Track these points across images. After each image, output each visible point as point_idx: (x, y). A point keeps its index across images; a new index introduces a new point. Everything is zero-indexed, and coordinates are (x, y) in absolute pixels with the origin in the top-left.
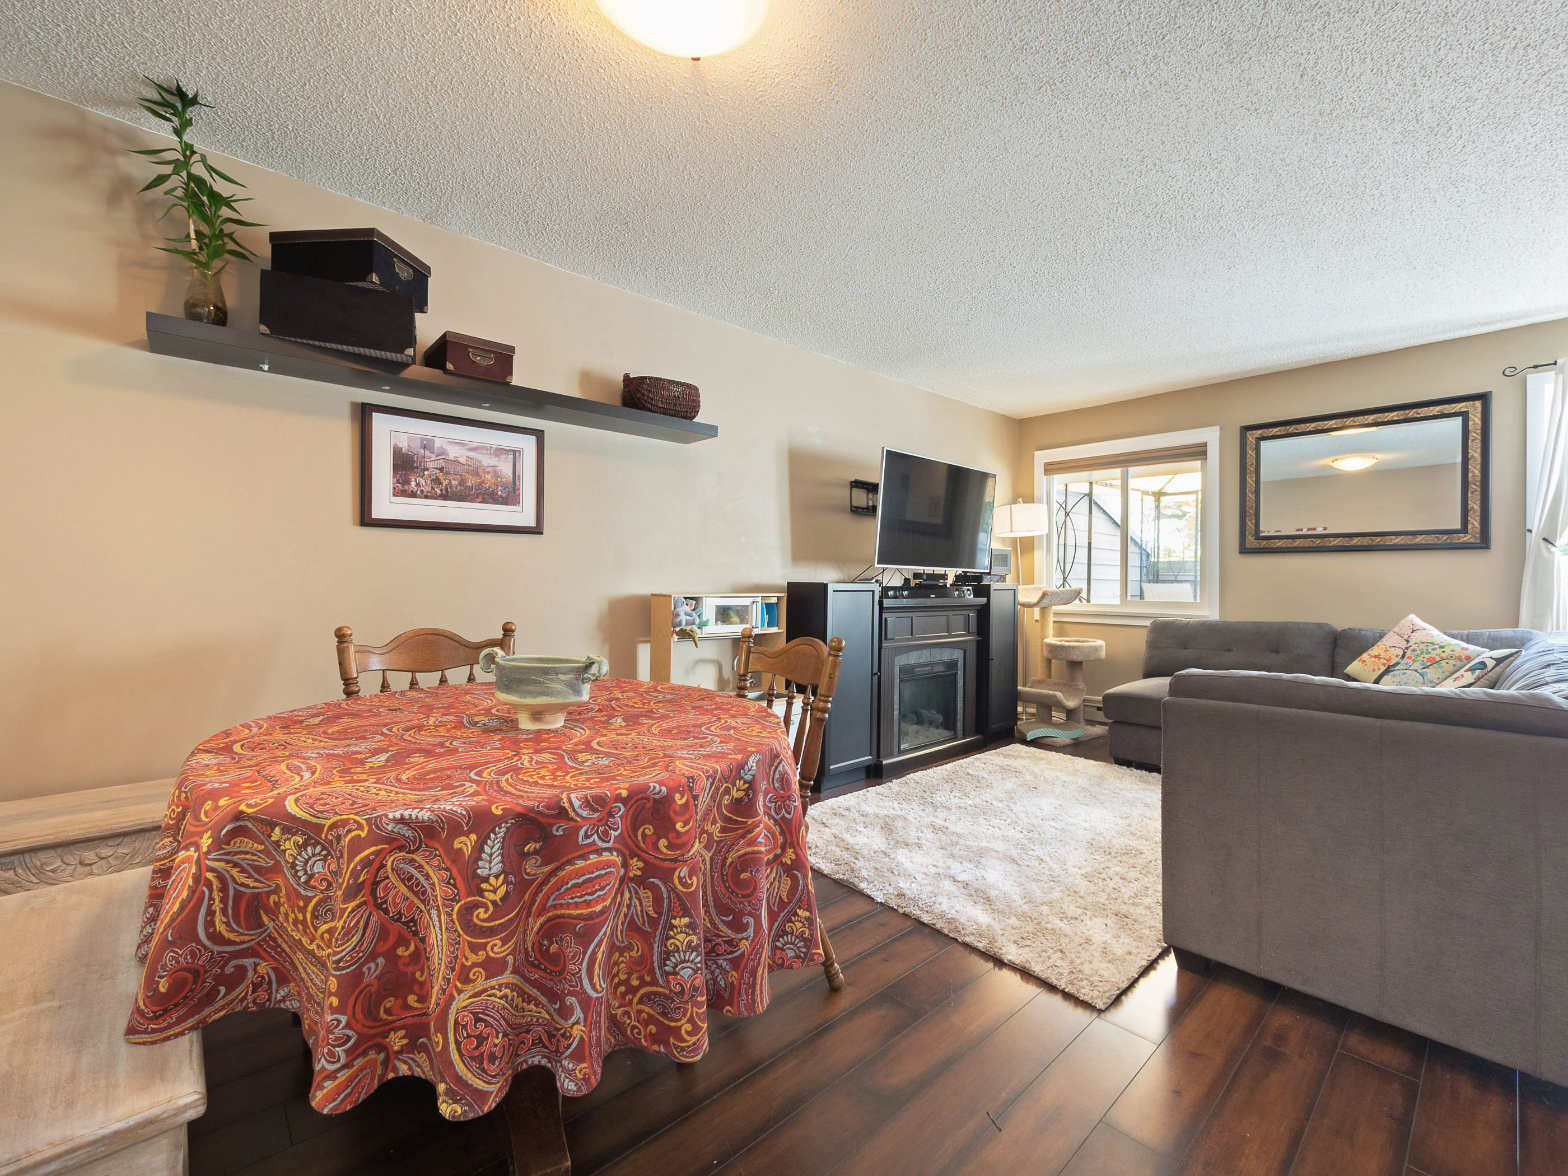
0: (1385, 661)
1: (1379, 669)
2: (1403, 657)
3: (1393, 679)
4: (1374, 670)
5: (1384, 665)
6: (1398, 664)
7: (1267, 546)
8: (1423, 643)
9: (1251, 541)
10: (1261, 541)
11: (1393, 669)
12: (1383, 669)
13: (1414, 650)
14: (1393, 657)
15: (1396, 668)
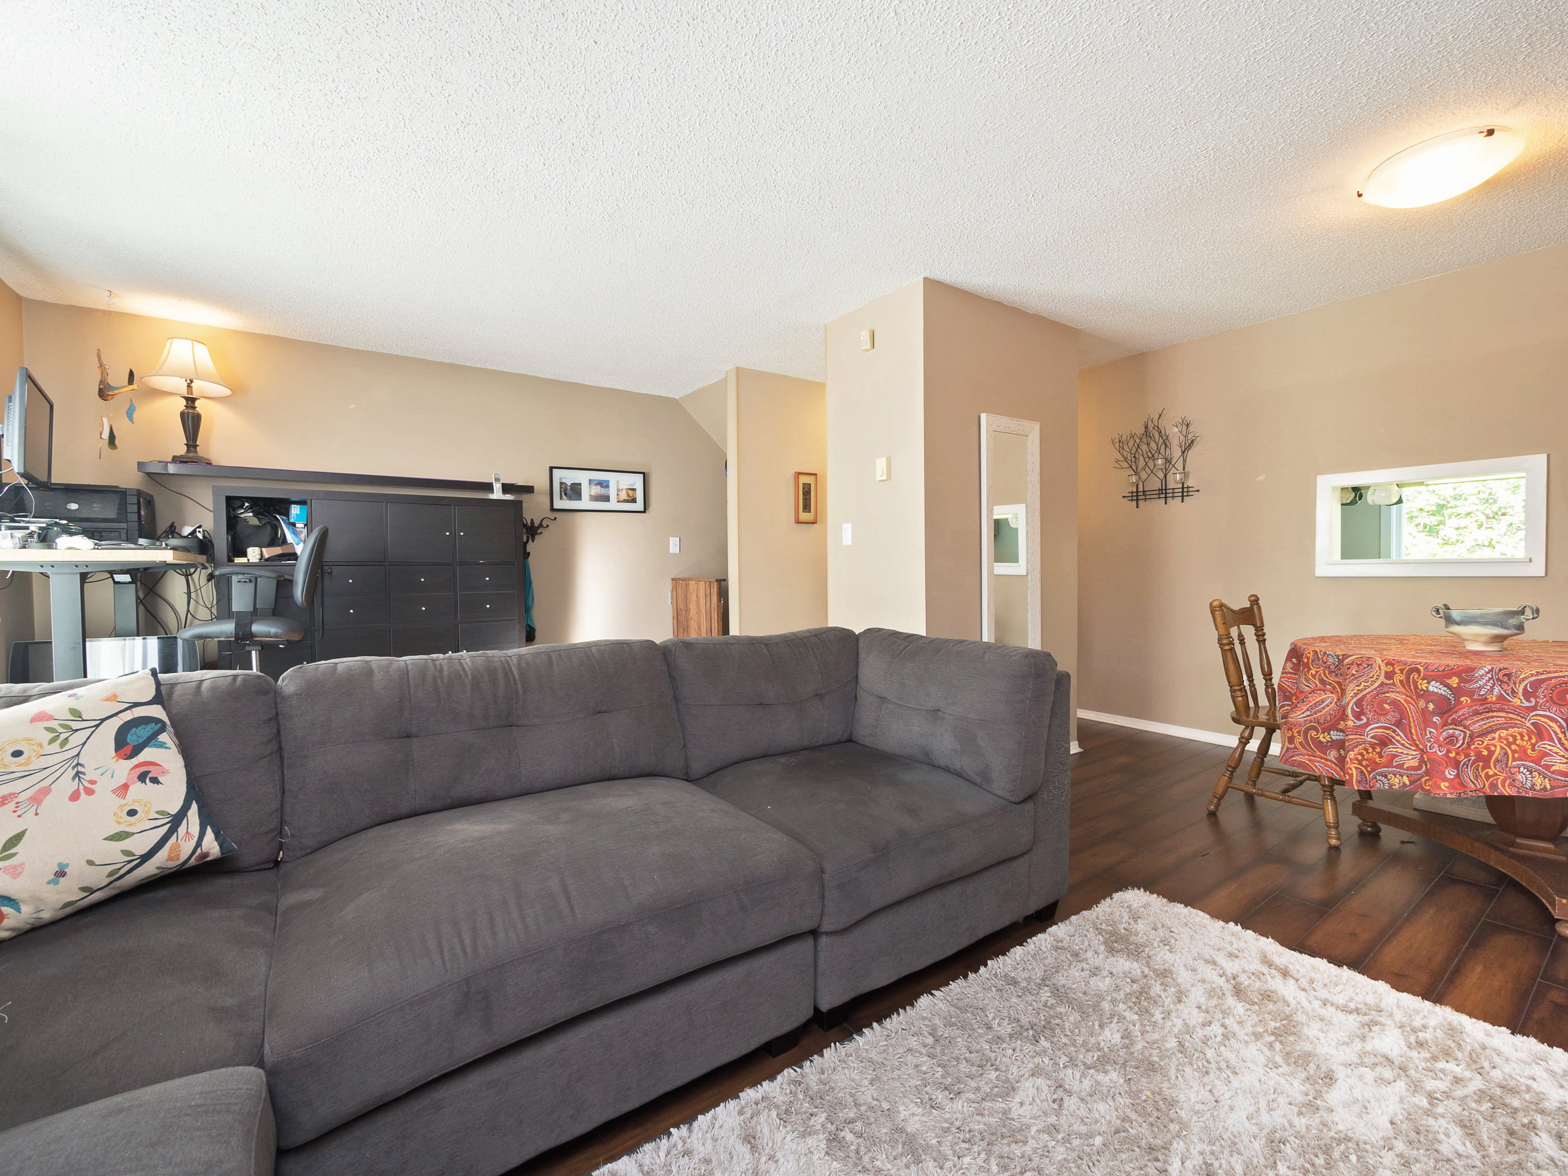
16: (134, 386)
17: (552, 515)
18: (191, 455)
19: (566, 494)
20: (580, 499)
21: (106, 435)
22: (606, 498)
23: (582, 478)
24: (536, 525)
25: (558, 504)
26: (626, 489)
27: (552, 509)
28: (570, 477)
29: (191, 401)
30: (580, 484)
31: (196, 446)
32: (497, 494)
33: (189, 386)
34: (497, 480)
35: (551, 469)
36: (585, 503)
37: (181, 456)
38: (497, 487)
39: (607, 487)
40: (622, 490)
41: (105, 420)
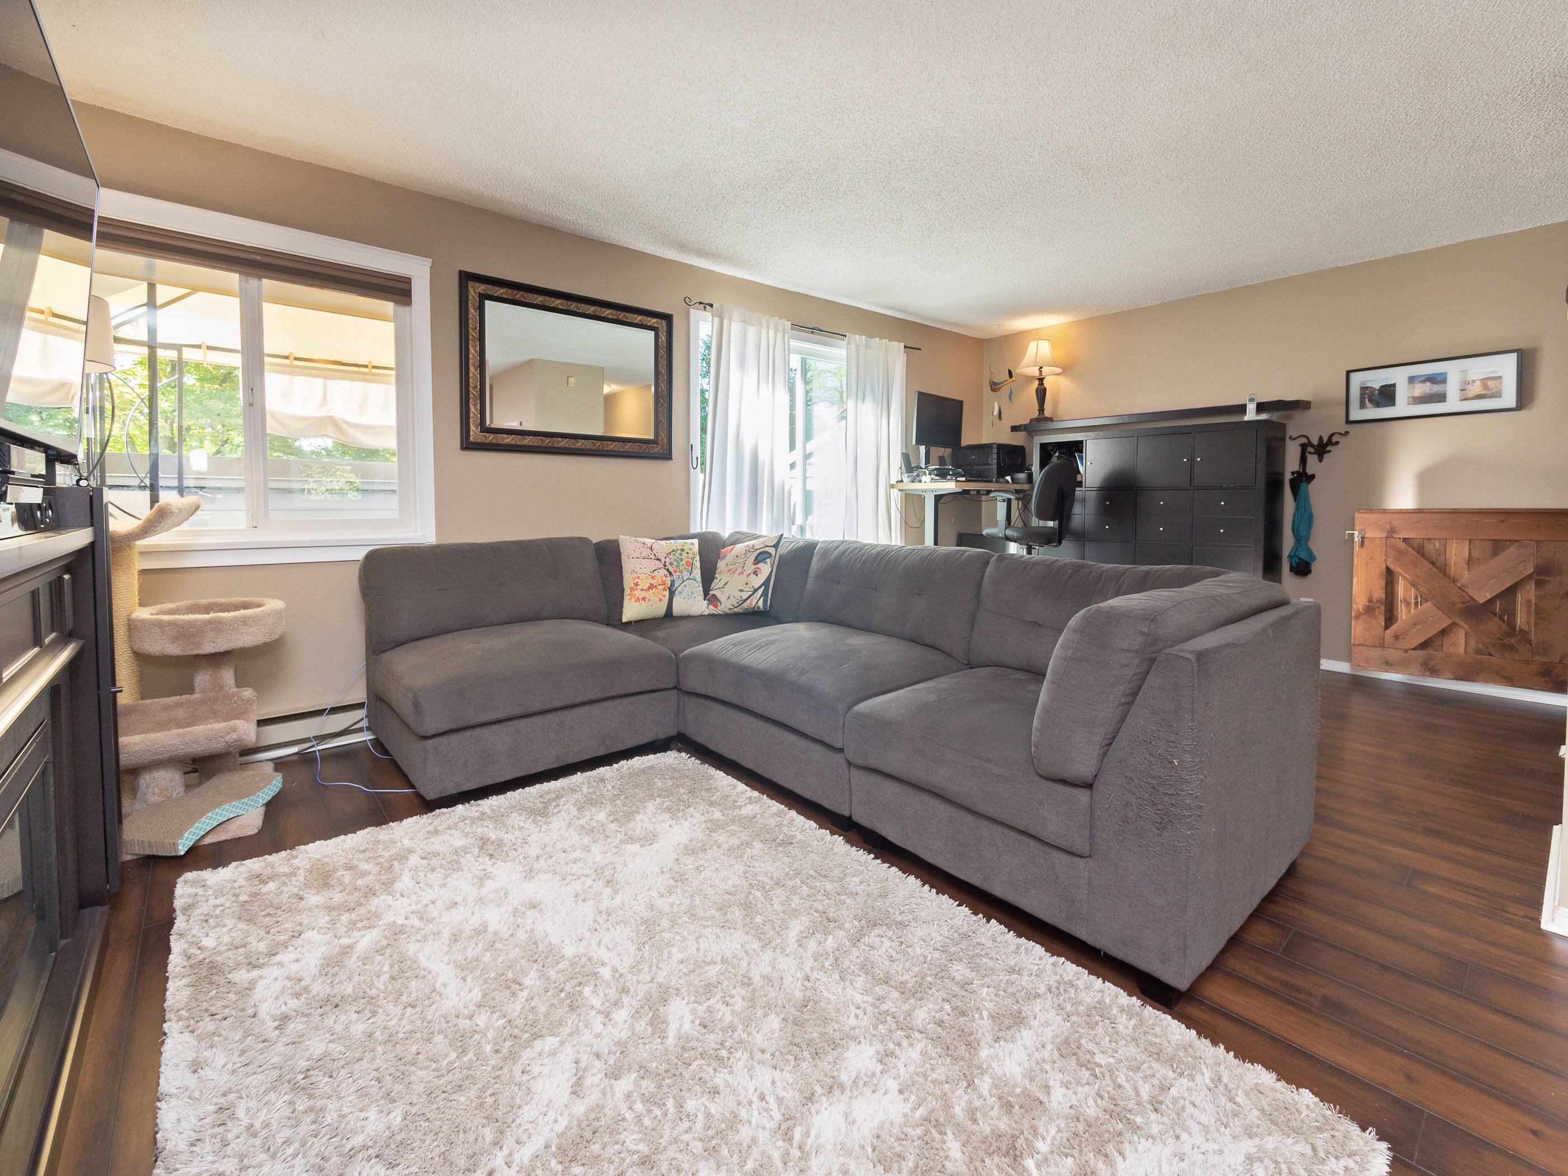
0: (663, 587)
1: (664, 596)
2: (670, 574)
3: (683, 595)
4: (661, 600)
5: (664, 589)
6: (673, 582)
7: (494, 441)
8: (669, 554)
9: (475, 434)
10: (487, 435)
11: (674, 588)
12: (667, 593)
13: (671, 564)
14: (664, 579)
15: (676, 586)
16: (1014, 379)
17: (1348, 428)
18: (1041, 416)
19: (1370, 401)
20: (1394, 405)
21: (996, 412)
22: (1441, 398)
23: (1398, 377)
24: (1325, 441)
25: (1356, 414)
26: (1482, 380)
27: (1348, 422)
28: (1377, 380)
29: (1041, 380)
30: (1394, 385)
31: (1043, 410)
32: (1251, 415)
33: (1041, 372)
34: (1251, 400)
35: (1348, 373)
36: (1401, 407)
37: (1036, 419)
38: (1251, 407)
39: (1444, 381)
40: (1474, 381)
41: (996, 404)
